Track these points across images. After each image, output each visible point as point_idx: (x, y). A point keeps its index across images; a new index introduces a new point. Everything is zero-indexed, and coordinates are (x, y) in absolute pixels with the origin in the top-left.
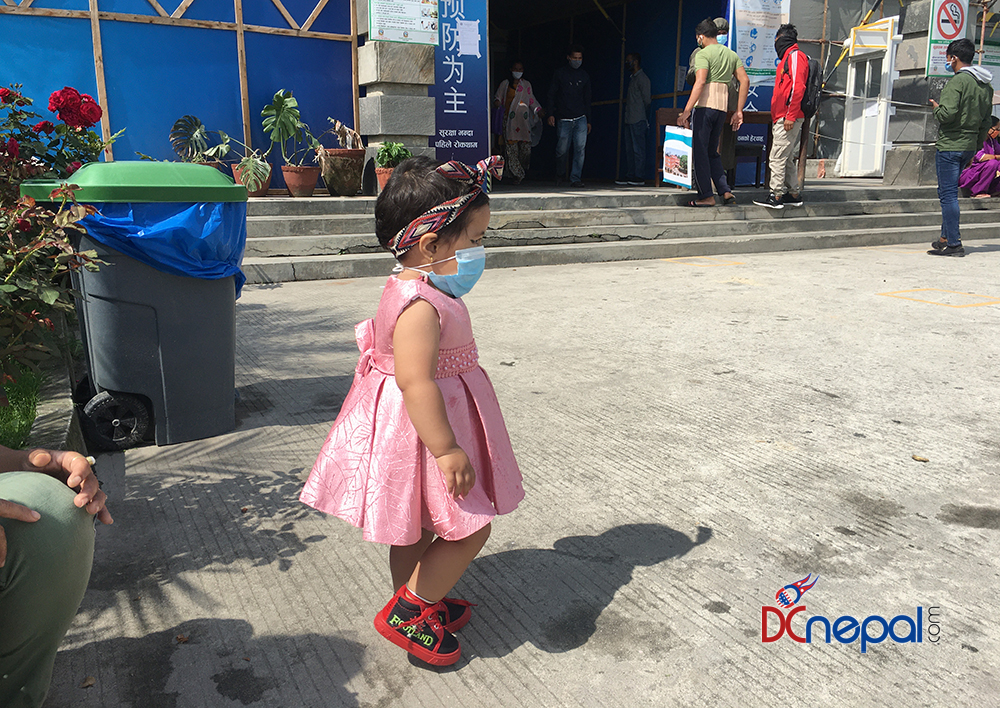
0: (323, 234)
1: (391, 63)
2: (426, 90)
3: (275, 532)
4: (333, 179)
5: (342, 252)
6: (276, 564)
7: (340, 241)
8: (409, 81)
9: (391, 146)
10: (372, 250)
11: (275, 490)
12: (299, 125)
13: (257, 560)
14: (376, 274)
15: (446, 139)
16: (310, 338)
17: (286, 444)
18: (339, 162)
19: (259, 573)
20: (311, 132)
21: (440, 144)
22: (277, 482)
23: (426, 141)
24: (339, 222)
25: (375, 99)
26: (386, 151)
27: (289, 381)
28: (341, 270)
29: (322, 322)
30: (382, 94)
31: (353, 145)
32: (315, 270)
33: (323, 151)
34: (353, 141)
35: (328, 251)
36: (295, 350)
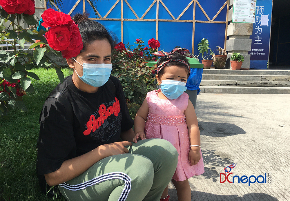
0: (213, 80)
1: (238, 29)
2: (249, 37)
3: (210, 169)
4: (216, 64)
5: (219, 85)
6: (211, 179)
7: (219, 82)
8: (244, 34)
9: (236, 54)
10: (228, 85)
11: (207, 155)
12: (208, 48)
13: (206, 177)
14: (229, 93)
15: (254, 52)
16: (211, 110)
17: (209, 142)
18: (219, 59)
19: (207, 181)
20: (211, 50)
21: (252, 53)
22: (208, 153)
23: (247, 53)
24: (218, 77)
25: (232, 40)
26: (234, 56)
27: (207, 122)
28: (218, 91)
29: (214, 106)
30: (234, 38)
31: (224, 54)
32: (210, 90)
33: (215, 56)
34: (224, 53)
35: (214, 85)
36: (207, 113)
